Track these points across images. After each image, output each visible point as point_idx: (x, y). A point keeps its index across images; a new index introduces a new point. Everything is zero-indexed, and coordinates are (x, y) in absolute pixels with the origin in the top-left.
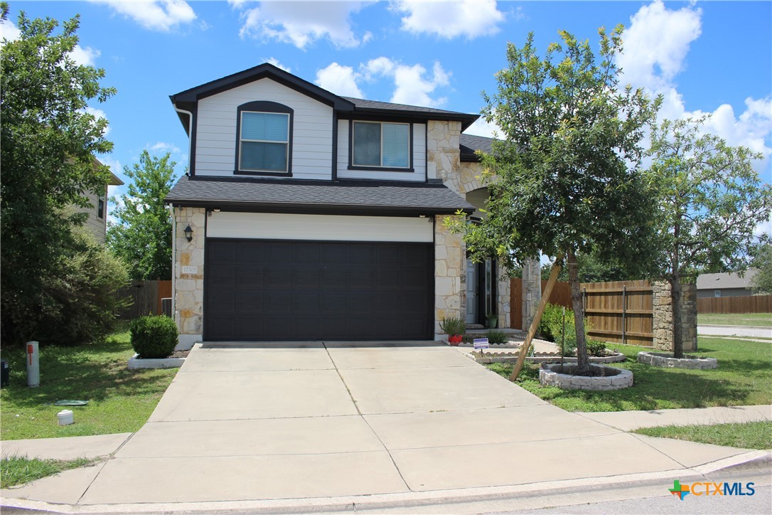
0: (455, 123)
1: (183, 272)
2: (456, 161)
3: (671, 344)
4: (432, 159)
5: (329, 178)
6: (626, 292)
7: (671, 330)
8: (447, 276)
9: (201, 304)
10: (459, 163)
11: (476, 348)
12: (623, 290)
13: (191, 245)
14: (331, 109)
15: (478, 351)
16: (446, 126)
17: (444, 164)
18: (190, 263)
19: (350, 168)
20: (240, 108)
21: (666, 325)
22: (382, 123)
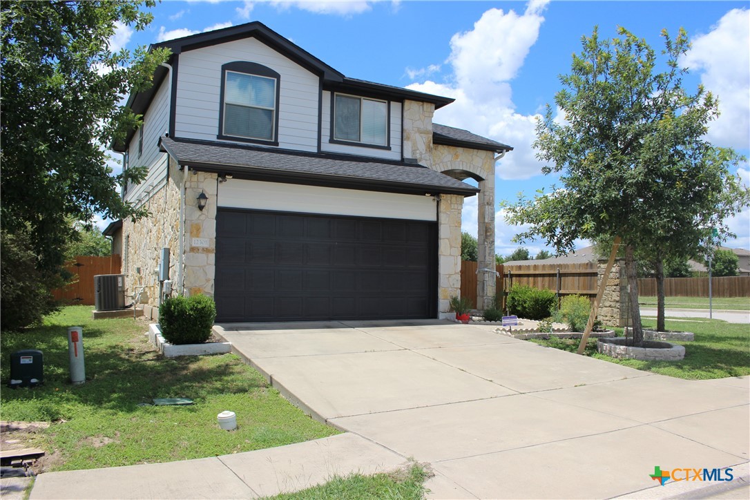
0: (429, 104)
1: (193, 245)
2: (430, 142)
3: (618, 320)
4: (408, 138)
5: (315, 150)
6: (559, 274)
7: (618, 308)
8: (450, 255)
9: (212, 282)
10: (432, 145)
11: (504, 325)
12: (557, 272)
13: (202, 214)
14: (317, 78)
15: (507, 328)
16: (421, 107)
17: (418, 147)
18: (201, 234)
19: (332, 141)
20: (225, 67)
21: (613, 304)
22: (362, 98)
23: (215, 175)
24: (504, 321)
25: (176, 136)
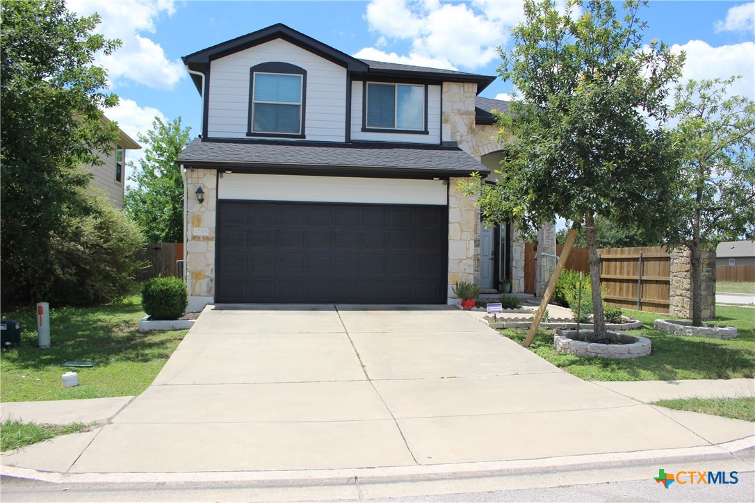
0: (471, 85)
1: (195, 234)
2: (472, 123)
3: (688, 311)
4: (447, 121)
5: (343, 140)
6: (642, 258)
7: (688, 298)
8: (461, 239)
9: (213, 266)
10: (474, 126)
11: (489, 313)
12: (639, 256)
13: (203, 206)
14: (345, 70)
15: (491, 315)
16: (462, 88)
17: (459, 127)
18: (202, 225)
19: (364, 130)
20: (253, 70)
21: (683, 292)
22: (397, 84)
23: (215, 171)
24: (489, 308)
25: (209, 136)
